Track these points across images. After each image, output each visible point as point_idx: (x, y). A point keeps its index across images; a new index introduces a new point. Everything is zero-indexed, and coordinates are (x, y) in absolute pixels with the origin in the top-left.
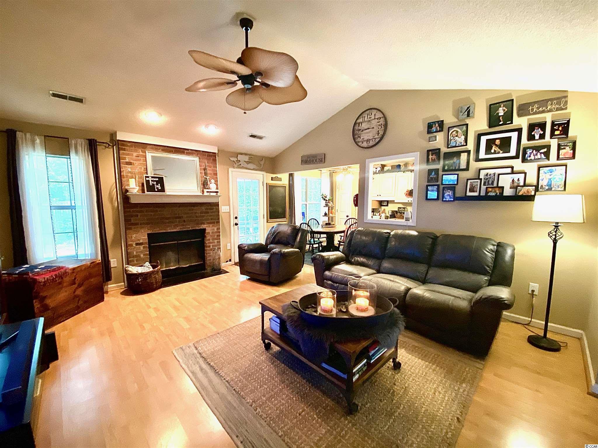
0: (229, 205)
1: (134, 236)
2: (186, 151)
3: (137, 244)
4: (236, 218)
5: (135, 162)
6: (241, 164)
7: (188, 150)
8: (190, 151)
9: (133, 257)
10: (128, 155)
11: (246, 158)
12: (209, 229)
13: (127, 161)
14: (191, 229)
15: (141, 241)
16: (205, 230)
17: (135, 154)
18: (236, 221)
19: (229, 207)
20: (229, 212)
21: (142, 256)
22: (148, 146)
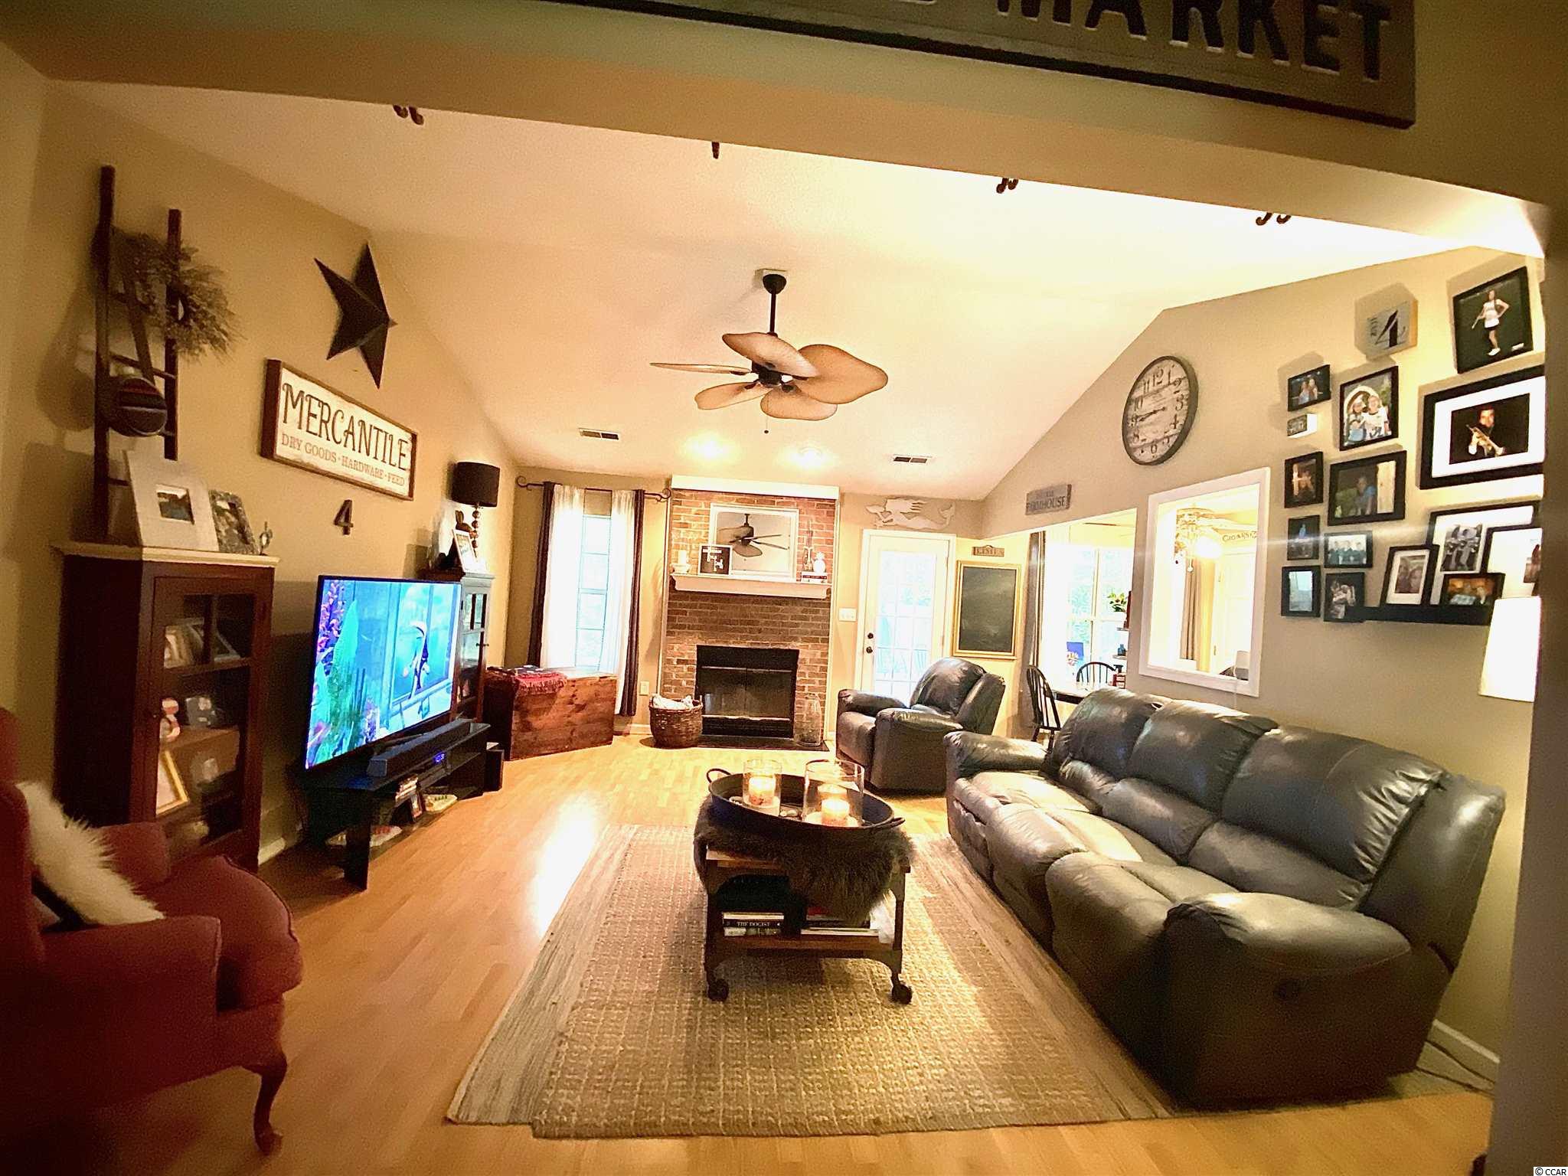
0: (856, 607)
1: (676, 646)
2: (776, 501)
3: (679, 662)
4: (871, 636)
5: (692, 523)
6: (892, 520)
7: (781, 497)
8: (784, 500)
9: (671, 683)
10: (684, 511)
11: (907, 506)
12: (807, 654)
13: (682, 521)
14: (770, 647)
15: (686, 658)
16: (797, 652)
17: (694, 510)
18: (869, 643)
19: (855, 610)
20: (856, 622)
21: (684, 683)
22: (716, 495)
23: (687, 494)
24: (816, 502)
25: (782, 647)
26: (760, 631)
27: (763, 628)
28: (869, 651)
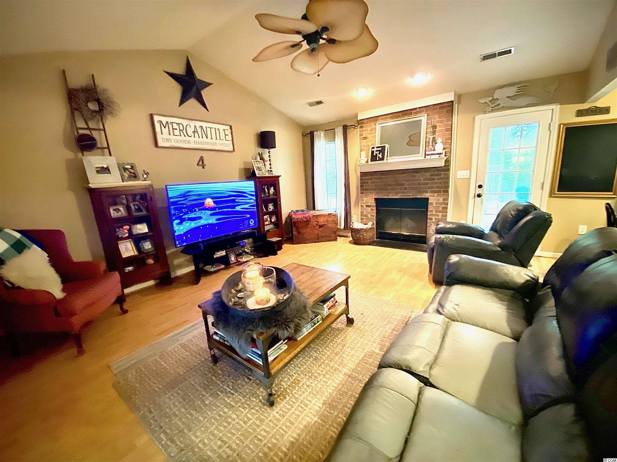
0: (470, 169)
1: (365, 199)
2: (413, 112)
3: (367, 206)
4: (480, 186)
5: (369, 136)
6: (499, 104)
7: (416, 109)
8: (418, 110)
9: (364, 216)
10: (365, 131)
12: (433, 199)
13: (364, 136)
15: (370, 204)
16: (427, 199)
17: (369, 129)
18: (479, 191)
19: (469, 171)
20: (469, 179)
22: (380, 118)
23: (366, 121)
24: (438, 106)
25: (418, 197)
26: (405, 189)
27: (407, 187)
28: (479, 196)
